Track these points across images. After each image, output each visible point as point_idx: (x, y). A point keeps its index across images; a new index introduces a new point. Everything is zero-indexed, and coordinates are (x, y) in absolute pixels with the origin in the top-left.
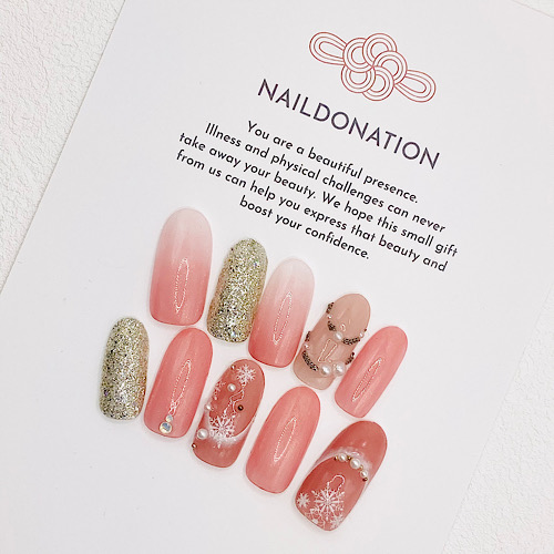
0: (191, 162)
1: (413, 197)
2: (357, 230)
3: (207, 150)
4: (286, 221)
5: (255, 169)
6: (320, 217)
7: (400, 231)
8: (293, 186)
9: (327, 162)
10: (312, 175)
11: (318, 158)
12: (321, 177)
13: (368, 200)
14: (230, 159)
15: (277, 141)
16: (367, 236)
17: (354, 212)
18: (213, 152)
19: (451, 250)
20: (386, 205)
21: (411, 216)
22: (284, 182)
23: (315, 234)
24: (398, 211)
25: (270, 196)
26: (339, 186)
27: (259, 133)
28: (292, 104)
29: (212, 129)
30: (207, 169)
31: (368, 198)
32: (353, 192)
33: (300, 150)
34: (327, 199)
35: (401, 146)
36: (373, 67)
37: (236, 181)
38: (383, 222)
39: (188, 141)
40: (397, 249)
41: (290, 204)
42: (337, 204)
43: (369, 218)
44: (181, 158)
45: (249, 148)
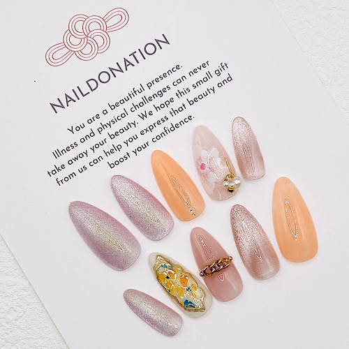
0: (67, 179)
1: (178, 67)
2: (174, 112)
3: (67, 165)
4: (140, 149)
5: (97, 146)
6: (151, 128)
7: (191, 88)
8: (122, 131)
9: (122, 102)
10: (124, 115)
11: (117, 105)
12: (129, 111)
13: (161, 94)
14: (81, 156)
15: (90, 121)
16: (181, 109)
17: (162, 106)
18: (70, 162)
19: (224, 66)
20: (171, 86)
21: (187, 76)
22: (116, 134)
23: (158, 137)
24: (179, 81)
25: (119, 148)
26: (141, 104)
27: (78, 128)
28: (75, 98)
29: (57, 154)
30: (77, 173)
31: (160, 93)
32: (150, 99)
33: (105, 112)
34: (143, 116)
35: (144, 53)
36: (87, 36)
37: (96, 161)
38: (179, 94)
39: (54, 172)
40: (201, 97)
41: (131, 140)
42: (151, 113)
43: (172, 100)
44: (60, 183)
45: (83, 140)
